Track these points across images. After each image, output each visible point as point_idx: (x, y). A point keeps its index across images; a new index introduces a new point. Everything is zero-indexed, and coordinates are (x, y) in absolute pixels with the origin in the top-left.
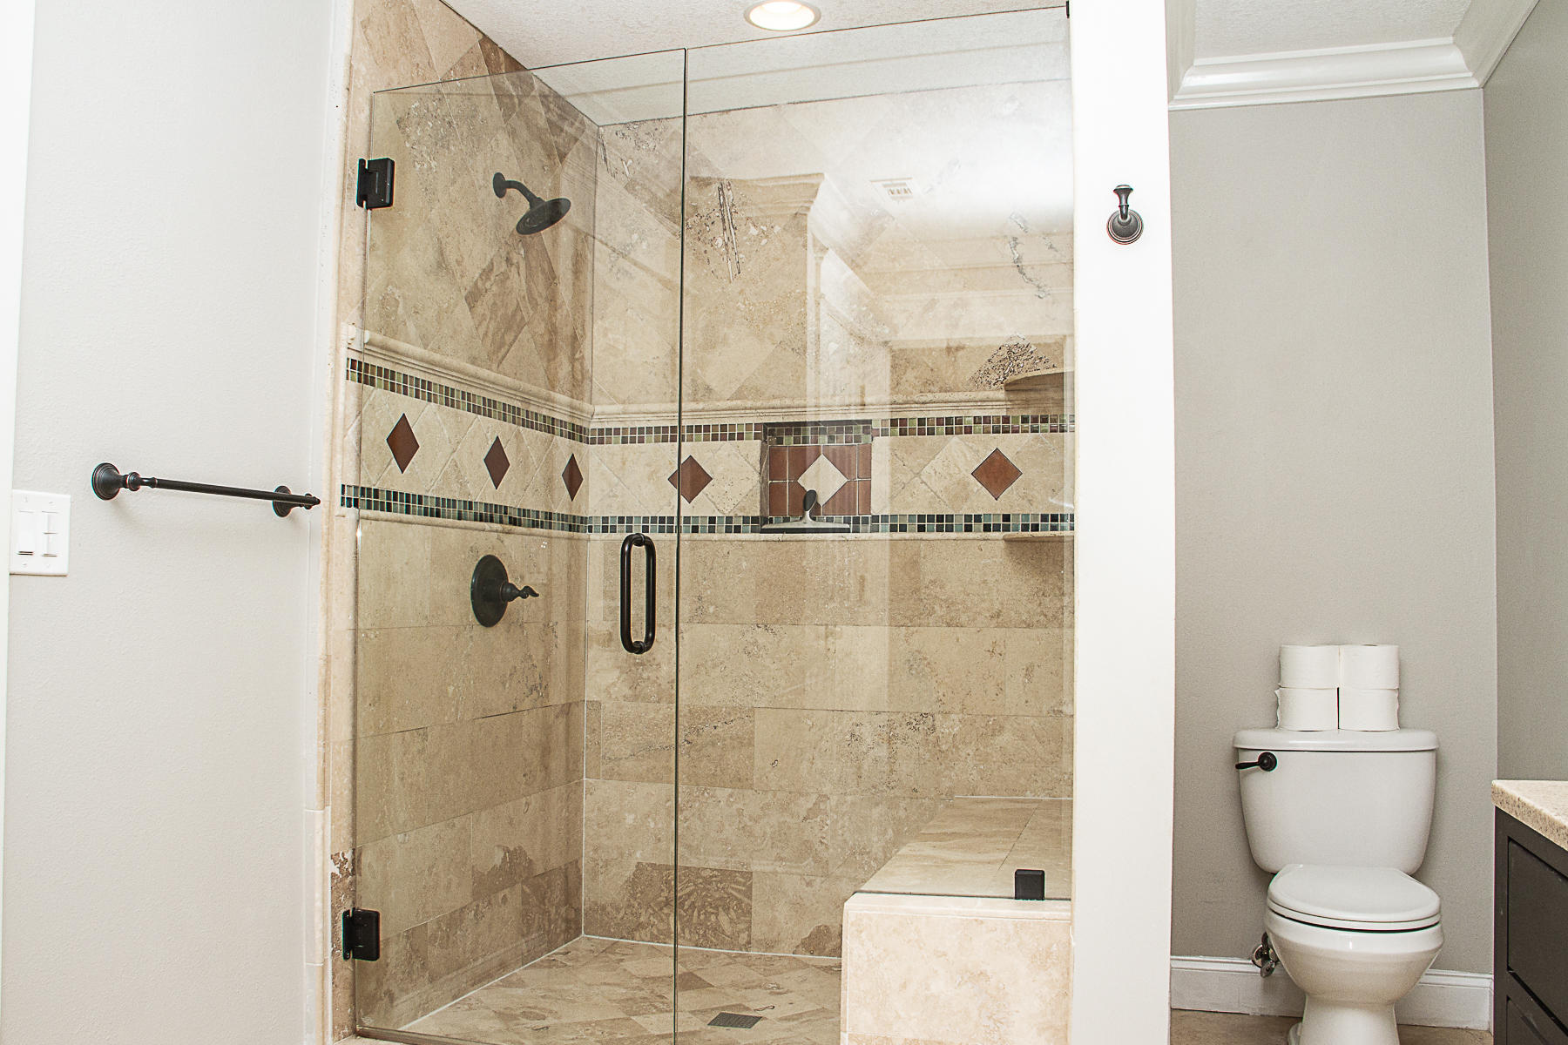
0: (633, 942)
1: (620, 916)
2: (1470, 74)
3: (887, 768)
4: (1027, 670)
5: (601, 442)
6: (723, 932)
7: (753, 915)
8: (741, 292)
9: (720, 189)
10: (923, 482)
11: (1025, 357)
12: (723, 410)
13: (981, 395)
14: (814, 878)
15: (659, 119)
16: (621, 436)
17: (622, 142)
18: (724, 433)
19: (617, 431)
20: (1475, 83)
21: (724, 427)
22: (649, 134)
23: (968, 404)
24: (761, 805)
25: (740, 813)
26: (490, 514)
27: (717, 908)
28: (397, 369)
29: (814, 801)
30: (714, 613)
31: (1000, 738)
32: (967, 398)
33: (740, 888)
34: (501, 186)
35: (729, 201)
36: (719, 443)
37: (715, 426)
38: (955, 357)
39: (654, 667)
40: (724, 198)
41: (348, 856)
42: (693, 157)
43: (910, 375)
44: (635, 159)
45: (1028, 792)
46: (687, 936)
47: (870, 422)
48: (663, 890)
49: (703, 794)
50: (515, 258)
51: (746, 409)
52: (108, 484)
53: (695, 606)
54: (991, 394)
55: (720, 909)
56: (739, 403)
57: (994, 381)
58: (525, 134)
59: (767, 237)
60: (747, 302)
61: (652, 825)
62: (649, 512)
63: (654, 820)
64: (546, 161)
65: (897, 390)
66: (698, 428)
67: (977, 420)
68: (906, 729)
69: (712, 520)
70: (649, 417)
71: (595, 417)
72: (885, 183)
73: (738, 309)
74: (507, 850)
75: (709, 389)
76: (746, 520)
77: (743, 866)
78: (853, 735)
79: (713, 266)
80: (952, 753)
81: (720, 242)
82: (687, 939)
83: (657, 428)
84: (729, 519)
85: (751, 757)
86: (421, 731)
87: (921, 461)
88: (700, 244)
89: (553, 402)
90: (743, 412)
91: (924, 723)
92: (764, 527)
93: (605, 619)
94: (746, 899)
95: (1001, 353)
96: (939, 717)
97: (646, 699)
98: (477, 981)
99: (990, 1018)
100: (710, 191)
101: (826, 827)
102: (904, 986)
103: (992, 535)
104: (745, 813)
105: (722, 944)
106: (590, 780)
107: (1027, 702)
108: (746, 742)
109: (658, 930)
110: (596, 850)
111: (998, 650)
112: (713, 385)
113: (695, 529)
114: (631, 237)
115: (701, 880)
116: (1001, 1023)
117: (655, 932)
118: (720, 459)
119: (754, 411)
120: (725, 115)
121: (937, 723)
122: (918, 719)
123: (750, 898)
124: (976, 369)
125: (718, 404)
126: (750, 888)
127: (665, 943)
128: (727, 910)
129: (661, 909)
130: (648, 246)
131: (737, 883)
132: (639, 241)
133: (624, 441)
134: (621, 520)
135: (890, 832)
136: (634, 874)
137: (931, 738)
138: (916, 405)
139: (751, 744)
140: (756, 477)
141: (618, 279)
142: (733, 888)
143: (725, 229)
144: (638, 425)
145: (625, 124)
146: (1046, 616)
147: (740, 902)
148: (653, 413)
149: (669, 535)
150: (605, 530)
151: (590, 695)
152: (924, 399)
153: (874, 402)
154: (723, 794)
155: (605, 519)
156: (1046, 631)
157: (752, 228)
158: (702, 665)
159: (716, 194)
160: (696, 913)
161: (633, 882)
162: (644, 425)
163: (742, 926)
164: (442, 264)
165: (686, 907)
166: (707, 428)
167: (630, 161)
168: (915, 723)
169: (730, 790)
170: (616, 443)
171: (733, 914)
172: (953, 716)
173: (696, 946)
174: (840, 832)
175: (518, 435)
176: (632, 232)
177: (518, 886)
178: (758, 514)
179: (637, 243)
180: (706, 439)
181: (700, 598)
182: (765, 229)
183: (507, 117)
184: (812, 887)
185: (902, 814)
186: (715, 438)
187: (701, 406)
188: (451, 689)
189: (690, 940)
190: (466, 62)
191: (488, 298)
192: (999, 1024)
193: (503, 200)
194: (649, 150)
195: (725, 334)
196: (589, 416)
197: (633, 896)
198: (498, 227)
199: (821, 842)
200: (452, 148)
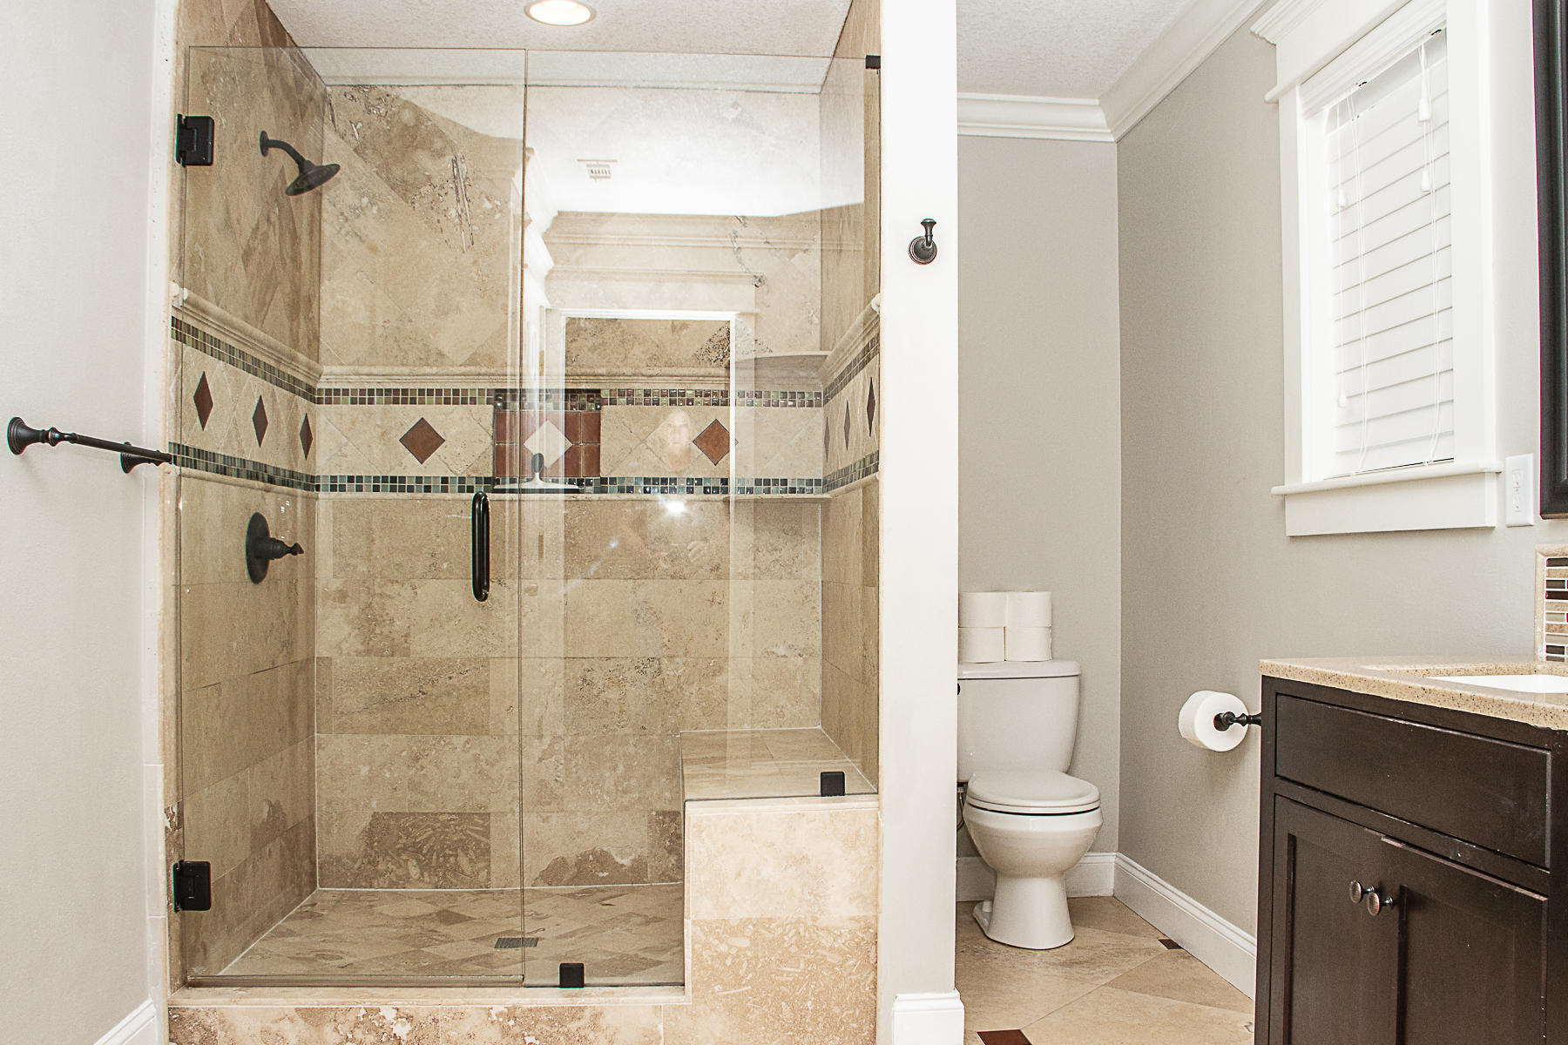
0: (371, 890)
1: (356, 866)
2: (1109, 131)
3: (617, 710)
4: (744, 617)
5: (329, 402)
6: (463, 872)
7: (492, 853)
8: (475, 263)
9: (454, 161)
10: (648, 448)
11: (742, 339)
12: (457, 375)
13: (702, 371)
14: (549, 814)
15: (391, 86)
16: (350, 396)
17: (351, 104)
18: (455, 397)
19: (346, 392)
20: (1112, 139)
21: (456, 392)
22: (380, 99)
23: (690, 378)
24: (498, 749)
25: (476, 758)
26: (257, 472)
27: (456, 850)
28: (200, 327)
29: (549, 742)
30: (447, 569)
31: (720, 678)
32: (691, 373)
33: (477, 828)
34: (266, 144)
35: (462, 175)
36: (452, 406)
37: (447, 391)
38: (679, 336)
39: (388, 622)
40: (458, 171)
41: (175, 810)
42: (426, 126)
43: (637, 350)
44: (365, 122)
45: (746, 725)
46: (427, 879)
47: (598, 391)
48: (401, 837)
49: (439, 742)
50: (274, 218)
51: (479, 375)
52: (21, 439)
53: (428, 563)
54: (712, 371)
55: (459, 851)
56: (472, 369)
57: (714, 359)
58: (280, 92)
59: (501, 211)
60: (480, 273)
61: (388, 775)
62: (381, 473)
63: (390, 770)
64: (293, 120)
65: (625, 362)
66: (430, 392)
67: (698, 393)
68: (634, 672)
69: (445, 480)
70: (380, 379)
71: (322, 377)
72: (589, 163)
73: (471, 279)
74: (270, 805)
75: (441, 354)
76: (478, 480)
77: (481, 808)
78: (584, 680)
79: (445, 236)
80: (677, 693)
81: (453, 213)
82: (426, 883)
83: (388, 391)
84: (462, 480)
85: (486, 705)
86: (217, 686)
87: (646, 428)
88: (433, 213)
89: (298, 362)
90: (476, 377)
91: (651, 667)
92: (496, 487)
93: (334, 576)
94: (484, 839)
95: (721, 333)
96: (665, 661)
97: (380, 653)
98: (257, 932)
99: (810, 893)
100: (444, 162)
101: (561, 767)
102: (739, 874)
103: (712, 497)
104: (482, 757)
105: (463, 884)
106: (323, 736)
107: (743, 645)
108: (481, 691)
109: (397, 876)
110: (329, 803)
111: (717, 599)
112: (446, 351)
113: (428, 489)
114: (360, 200)
115: (439, 825)
116: (821, 897)
117: (394, 879)
118: (452, 423)
119: (487, 377)
120: (460, 90)
121: (663, 667)
122: (645, 663)
123: (488, 838)
124: (698, 346)
125: (451, 369)
126: (488, 828)
127: (404, 888)
128: (465, 851)
129: (399, 855)
130: (379, 210)
131: (476, 824)
132: (369, 205)
133: (354, 402)
134: (351, 479)
135: (621, 767)
136: (370, 824)
137: (658, 680)
138: (643, 378)
139: (486, 692)
140: (489, 440)
141: (347, 241)
142: (472, 830)
143: (459, 201)
144: (367, 387)
145: (355, 86)
146: (759, 568)
147: (478, 842)
148: (384, 375)
149: (401, 494)
150: (333, 489)
151: (321, 650)
152: (650, 372)
153: (605, 373)
154: (458, 741)
155: (334, 478)
156: (760, 582)
157: (486, 201)
158: (436, 619)
159: (450, 165)
160: (434, 857)
161: (370, 832)
162: (375, 387)
163: (482, 865)
164: (228, 223)
165: (424, 852)
166: (439, 392)
167: (360, 125)
168: (642, 667)
169: (466, 737)
170: (346, 403)
171: (472, 853)
172: (677, 660)
173: (436, 887)
174: (574, 770)
175: (273, 395)
176: (362, 196)
177: (277, 840)
178: (490, 475)
179: (367, 207)
180: (438, 403)
181: (433, 555)
182: (499, 203)
183: (269, 73)
184: (548, 822)
185: (631, 749)
186: (447, 402)
187: (435, 370)
188: (235, 644)
189: (430, 883)
190: (245, 17)
191: (256, 257)
192: (818, 898)
193: (267, 158)
194: (380, 115)
195: (458, 303)
196: (318, 376)
197: (370, 845)
198: (263, 186)
199: (556, 780)
200: (235, 105)
